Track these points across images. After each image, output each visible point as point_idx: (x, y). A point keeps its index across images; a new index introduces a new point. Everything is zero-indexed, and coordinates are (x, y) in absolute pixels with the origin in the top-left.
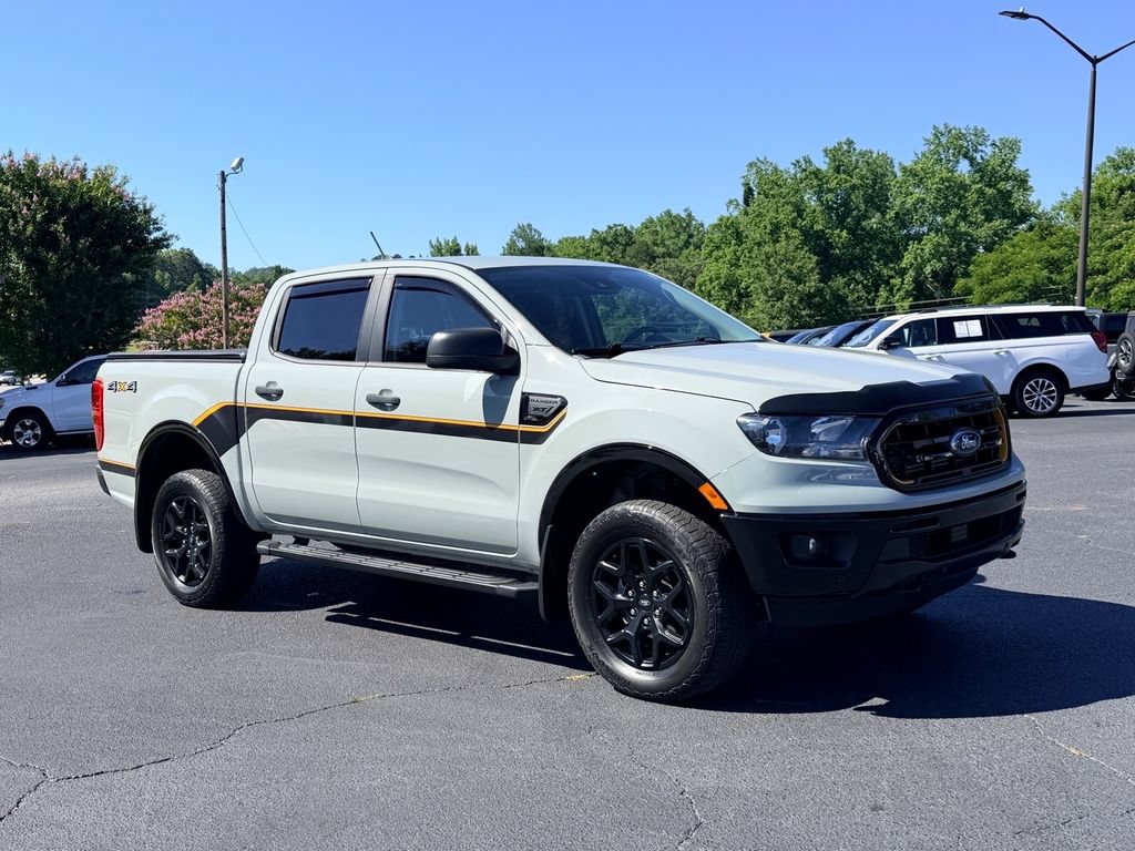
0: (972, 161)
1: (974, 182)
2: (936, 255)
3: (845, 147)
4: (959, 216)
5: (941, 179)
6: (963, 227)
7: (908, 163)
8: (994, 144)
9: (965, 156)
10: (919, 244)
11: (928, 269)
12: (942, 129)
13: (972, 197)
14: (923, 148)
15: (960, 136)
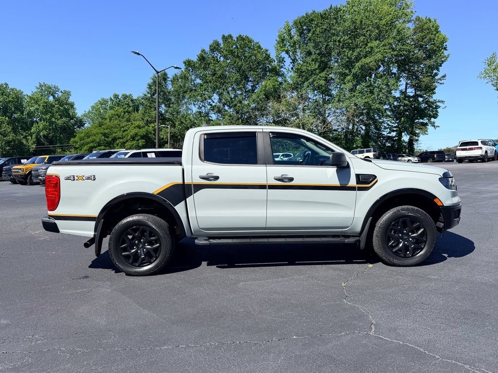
0: (54, 97)
1: (55, 104)
2: (45, 128)
3: (5, 86)
4: (51, 116)
5: (44, 102)
6: (53, 120)
7: (30, 94)
8: (61, 92)
9: (52, 95)
10: (37, 124)
11: (41, 134)
12: (42, 84)
13: (55, 109)
14: (35, 90)
15: (50, 88)
